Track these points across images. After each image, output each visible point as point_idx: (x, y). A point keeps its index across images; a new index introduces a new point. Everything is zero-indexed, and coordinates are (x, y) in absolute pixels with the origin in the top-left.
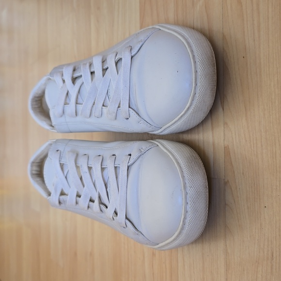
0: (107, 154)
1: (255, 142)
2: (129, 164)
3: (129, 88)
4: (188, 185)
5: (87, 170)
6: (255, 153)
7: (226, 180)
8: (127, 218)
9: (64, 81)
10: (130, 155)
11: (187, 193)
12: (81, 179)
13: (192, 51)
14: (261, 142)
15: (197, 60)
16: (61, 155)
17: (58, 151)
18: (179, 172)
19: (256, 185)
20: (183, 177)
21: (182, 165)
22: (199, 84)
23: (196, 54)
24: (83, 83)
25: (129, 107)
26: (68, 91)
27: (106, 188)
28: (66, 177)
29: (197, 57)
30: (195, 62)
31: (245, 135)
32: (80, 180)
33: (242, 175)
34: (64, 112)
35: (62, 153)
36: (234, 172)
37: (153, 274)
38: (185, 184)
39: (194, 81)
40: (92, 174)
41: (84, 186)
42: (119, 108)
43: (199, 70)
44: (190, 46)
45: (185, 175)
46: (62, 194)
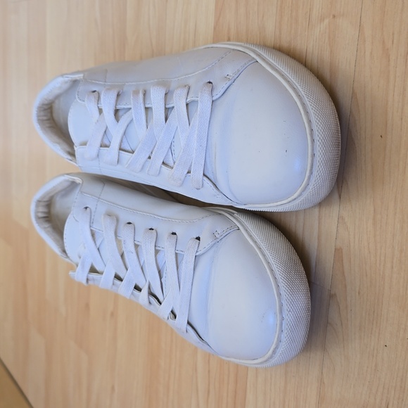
0: (164, 230)
1: (383, 258)
2: (198, 254)
3: (205, 149)
4: (285, 307)
5: (133, 249)
6: (382, 274)
7: (332, 292)
8: (189, 323)
9: (100, 111)
10: (198, 239)
11: (283, 319)
12: (122, 256)
13: (310, 122)
14: (392, 262)
15: (316, 138)
16: (93, 217)
17: (86, 208)
18: (274, 287)
19: (376, 314)
20: (279, 295)
21: (278, 277)
22: (315, 173)
23: (315, 128)
24: (132, 120)
25: (204, 175)
26: (107, 127)
27: (161, 278)
28: (98, 249)
29: (317, 132)
30: (313, 141)
31: (369, 244)
32: (120, 257)
33: (357, 294)
34: (98, 155)
35: (93, 214)
36: (345, 286)
37: (209, 372)
38: (281, 305)
39: (309, 168)
40: (140, 254)
41: (127, 270)
42: (189, 174)
43: (317, 154)
44: (307, 113)
45: (283, 293)
46: (93, 270)
